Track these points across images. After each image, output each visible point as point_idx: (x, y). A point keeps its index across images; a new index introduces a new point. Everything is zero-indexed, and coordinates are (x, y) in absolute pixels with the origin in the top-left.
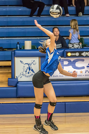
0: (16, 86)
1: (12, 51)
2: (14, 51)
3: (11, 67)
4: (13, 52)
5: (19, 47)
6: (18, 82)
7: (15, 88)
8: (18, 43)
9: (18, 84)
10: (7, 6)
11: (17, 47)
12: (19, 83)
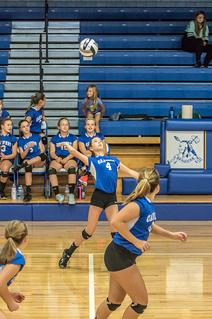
0: (167, 176)
1: (162, 121)
2: (165, 121)
3: (161, 147)
4: (164, 123)
5: (174, 115)
6: (170, 170)
7: (166, 179)
8: (172, 109)
9: (170, 174)
10: (155, 49)
11: (170, 115)
12: (172, 171)
